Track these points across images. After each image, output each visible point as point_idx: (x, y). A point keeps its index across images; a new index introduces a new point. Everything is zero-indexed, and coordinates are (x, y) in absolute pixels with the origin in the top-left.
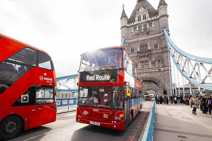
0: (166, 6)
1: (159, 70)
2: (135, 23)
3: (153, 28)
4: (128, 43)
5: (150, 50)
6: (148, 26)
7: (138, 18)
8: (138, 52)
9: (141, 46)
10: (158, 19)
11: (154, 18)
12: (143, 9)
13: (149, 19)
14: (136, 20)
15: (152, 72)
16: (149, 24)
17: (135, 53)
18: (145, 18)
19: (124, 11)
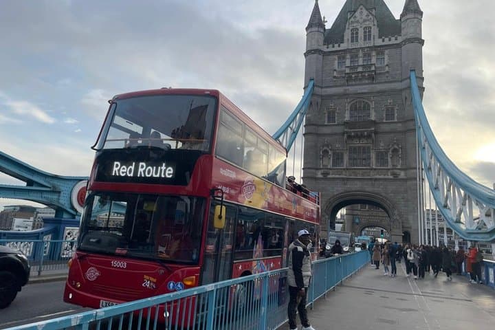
0: (419, 17)
1: (395, 175)
2: (344, 46)
3: (387, 65)
4: (322, 96)
5: (374, 123)
6: (374, 60)
7: (352, 34)
8: (346, 124)
9: (354, 109)
10: (398, 46)
11: (390, 40)
12: (365, 12)
13: (379, 42)
14: (345, 38)
15: (376, 179)
16: (378, 54)
17: (338, 125)
18: (368, 36)
19: (316, 7)
